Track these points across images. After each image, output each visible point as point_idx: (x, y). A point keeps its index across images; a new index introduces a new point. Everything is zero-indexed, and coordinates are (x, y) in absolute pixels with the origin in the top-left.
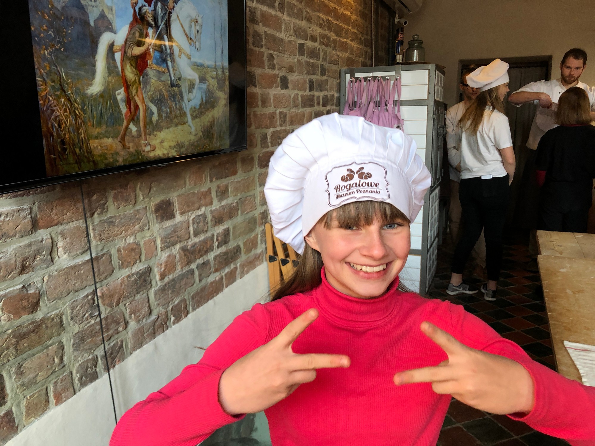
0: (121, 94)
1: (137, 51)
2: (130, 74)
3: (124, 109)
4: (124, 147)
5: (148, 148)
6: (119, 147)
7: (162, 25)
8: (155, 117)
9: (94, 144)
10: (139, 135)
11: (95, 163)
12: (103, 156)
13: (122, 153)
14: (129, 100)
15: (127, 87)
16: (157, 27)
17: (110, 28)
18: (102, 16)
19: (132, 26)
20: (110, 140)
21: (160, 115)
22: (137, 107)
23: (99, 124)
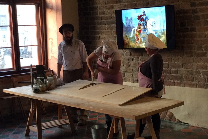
0: (136, 37)
1: (139, 30)
2: (137, 33)
3: (136, 39)
4: (136, 45)
5: (141, 46)
6: (135, 45)
7: (145, 25)
8: (143, 41)
9: (131, 44)
10: (139, 43)
11: (131, 47)
12: (132, 46)
13: (136, 46)
14: (137, 38)
15: (137, 36)
16: (143, 25)
17: (134, 27)
18: (133, 26)
19: (138, 26)
20: (134, 44)
21: (144, 40)
22: (139, 39)
23: (132, 41)
